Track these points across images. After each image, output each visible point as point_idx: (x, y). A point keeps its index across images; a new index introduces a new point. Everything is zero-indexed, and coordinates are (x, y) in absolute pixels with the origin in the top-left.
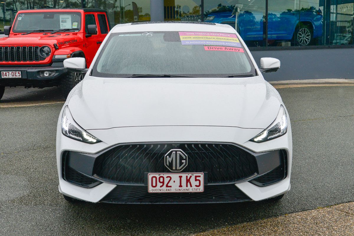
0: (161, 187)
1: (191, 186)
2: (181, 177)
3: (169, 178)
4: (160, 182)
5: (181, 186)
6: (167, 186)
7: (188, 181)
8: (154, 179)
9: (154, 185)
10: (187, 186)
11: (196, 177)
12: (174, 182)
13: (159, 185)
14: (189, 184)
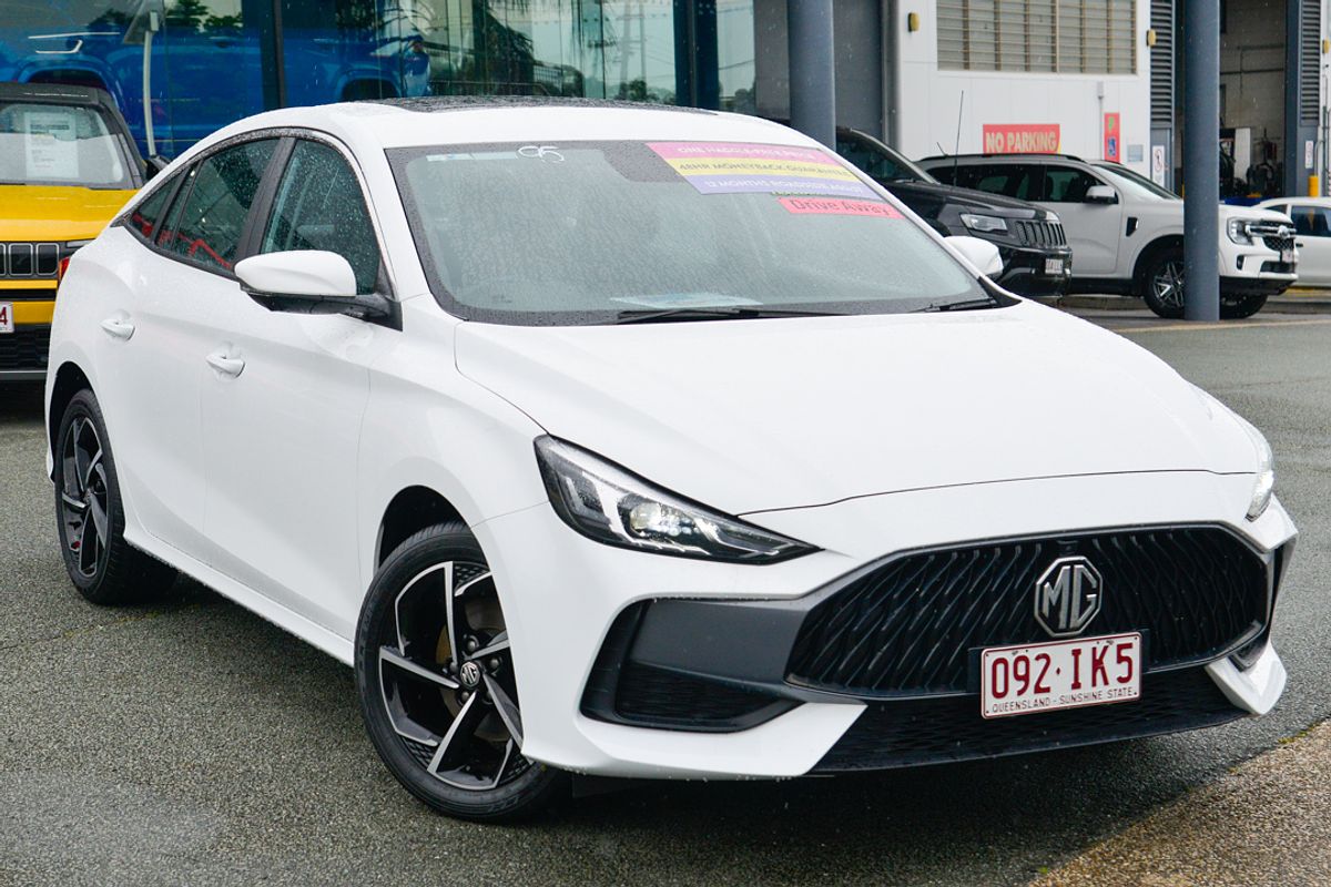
0: (1020, 693)
1: (1106, 683)
2: (1076, 653)
3: (1043, 662)
4: (1018, 678)
5: (1076, 685)
6: (1038, 690)
7: (1097, 664)
8: (1000, 667)
9: (1000, 689)
10: (1094, 684)
11: (1120, 648)
12: (1058, 671)
13: (1015, 685)
14: (1099, 673)
